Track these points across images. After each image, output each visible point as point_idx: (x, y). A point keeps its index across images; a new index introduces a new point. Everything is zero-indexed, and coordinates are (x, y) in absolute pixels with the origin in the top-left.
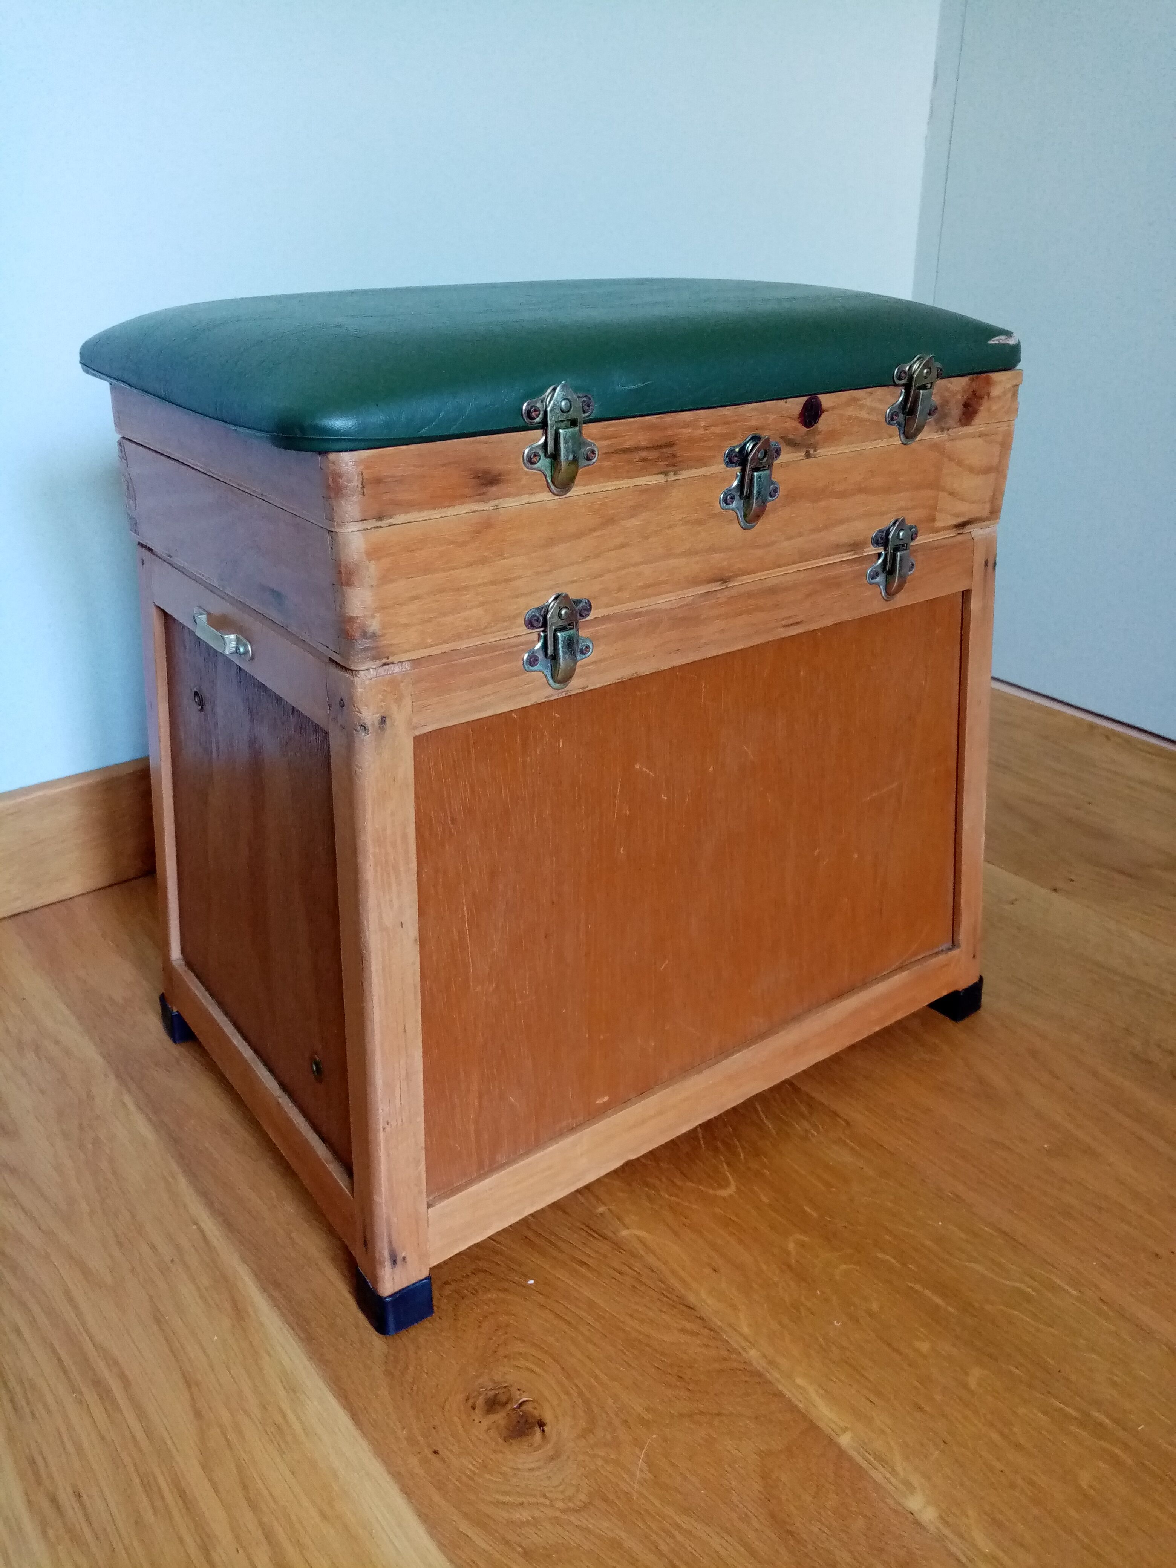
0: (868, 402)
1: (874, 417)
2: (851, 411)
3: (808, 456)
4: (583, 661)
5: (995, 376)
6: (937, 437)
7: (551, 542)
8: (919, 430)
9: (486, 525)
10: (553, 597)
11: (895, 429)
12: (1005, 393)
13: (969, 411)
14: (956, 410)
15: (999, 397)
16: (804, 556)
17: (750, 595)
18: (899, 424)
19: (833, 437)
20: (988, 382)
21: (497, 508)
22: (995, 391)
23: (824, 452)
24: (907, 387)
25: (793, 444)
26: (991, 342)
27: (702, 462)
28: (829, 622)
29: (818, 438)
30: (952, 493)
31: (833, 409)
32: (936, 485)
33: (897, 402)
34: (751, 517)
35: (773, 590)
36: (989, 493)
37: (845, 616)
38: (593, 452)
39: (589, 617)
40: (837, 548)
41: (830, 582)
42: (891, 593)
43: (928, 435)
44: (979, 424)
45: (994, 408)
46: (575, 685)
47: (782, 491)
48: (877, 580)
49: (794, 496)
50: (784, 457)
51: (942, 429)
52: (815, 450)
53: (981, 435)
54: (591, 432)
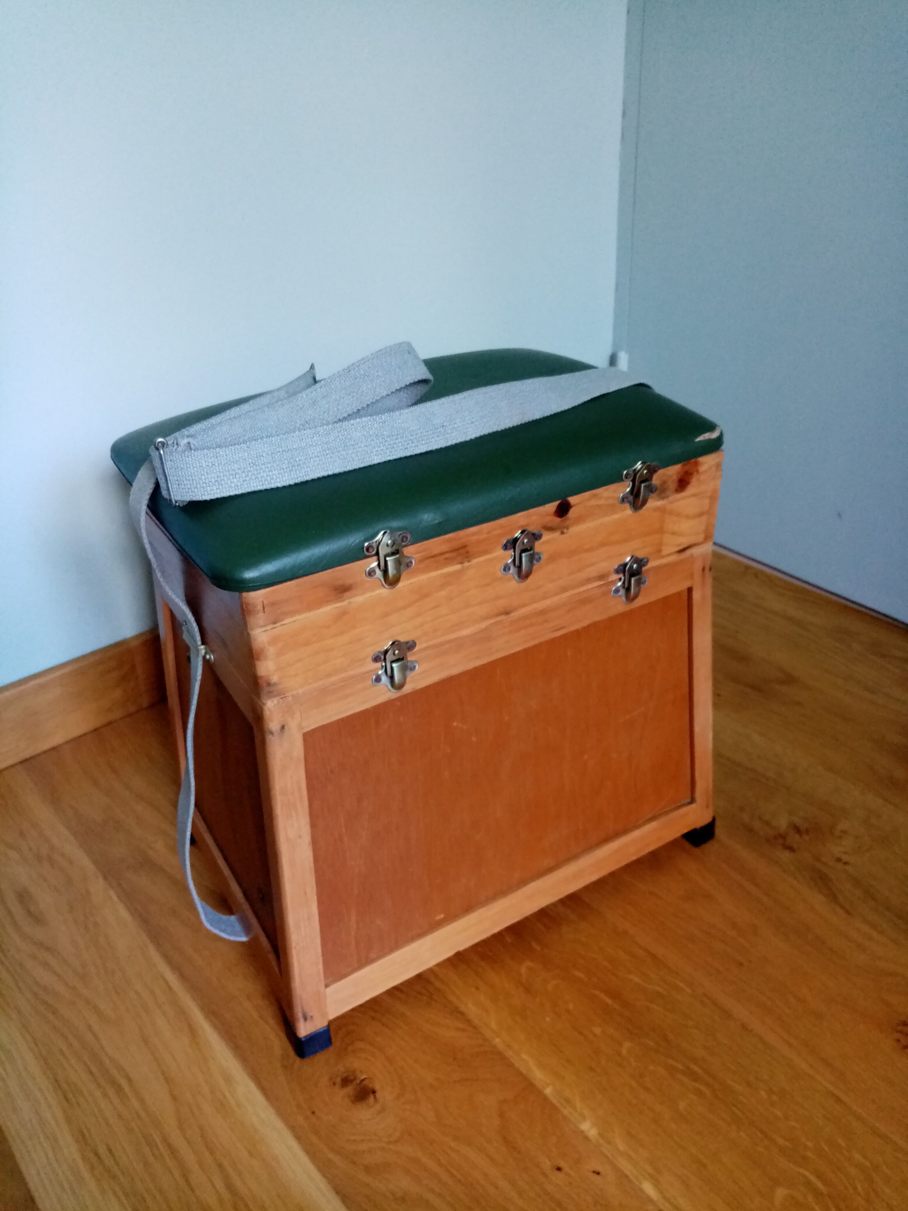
0: (606, 494)
1: (611, 502)
2: (593, 502)
3: (562, 533)
4: (410, 675)
5: (701, 459)
6: (659, 503)
7: (387, 615)
8: (644, 502)
9: (344, 613)
10: (390, 643)
11: (627, 505)
12: (710, 468)
13: (683, 483)
14: (672, 485)
15: (705, 471)
16: (564, 589)
17: (526, 617)
18: (629, 502)
19: (580, 519)
20: (696, 464)
21: (350, 603)
22: (702, 469)
23: (574, 530)
24: (634, 481)
25: (550, 529)
26: (698, 439)
27: (486, 552)
28: (585, 623)
29: (568, 522)
30: (673, 533)
31: (579, 504)
32: (661, 531)
33: (626, 491)
34: (523, 575)
35: (543, 612)
36: (703, 527)
37: (597, 618)
38: (411, 562)
39: (415, 650)
40: (589, 580)
41: (585, 601)
42: (629, 598)
43: (653, 503)
44: (691, 490)
45: (702, 477)
46: (408, 688)
47: (544, 557)
48: (620, 594)
49: (553, 558)
50: (545, 538)
51: (663, 498)
52: (568, 529)
53: (694, 495)
54: (409, 551)
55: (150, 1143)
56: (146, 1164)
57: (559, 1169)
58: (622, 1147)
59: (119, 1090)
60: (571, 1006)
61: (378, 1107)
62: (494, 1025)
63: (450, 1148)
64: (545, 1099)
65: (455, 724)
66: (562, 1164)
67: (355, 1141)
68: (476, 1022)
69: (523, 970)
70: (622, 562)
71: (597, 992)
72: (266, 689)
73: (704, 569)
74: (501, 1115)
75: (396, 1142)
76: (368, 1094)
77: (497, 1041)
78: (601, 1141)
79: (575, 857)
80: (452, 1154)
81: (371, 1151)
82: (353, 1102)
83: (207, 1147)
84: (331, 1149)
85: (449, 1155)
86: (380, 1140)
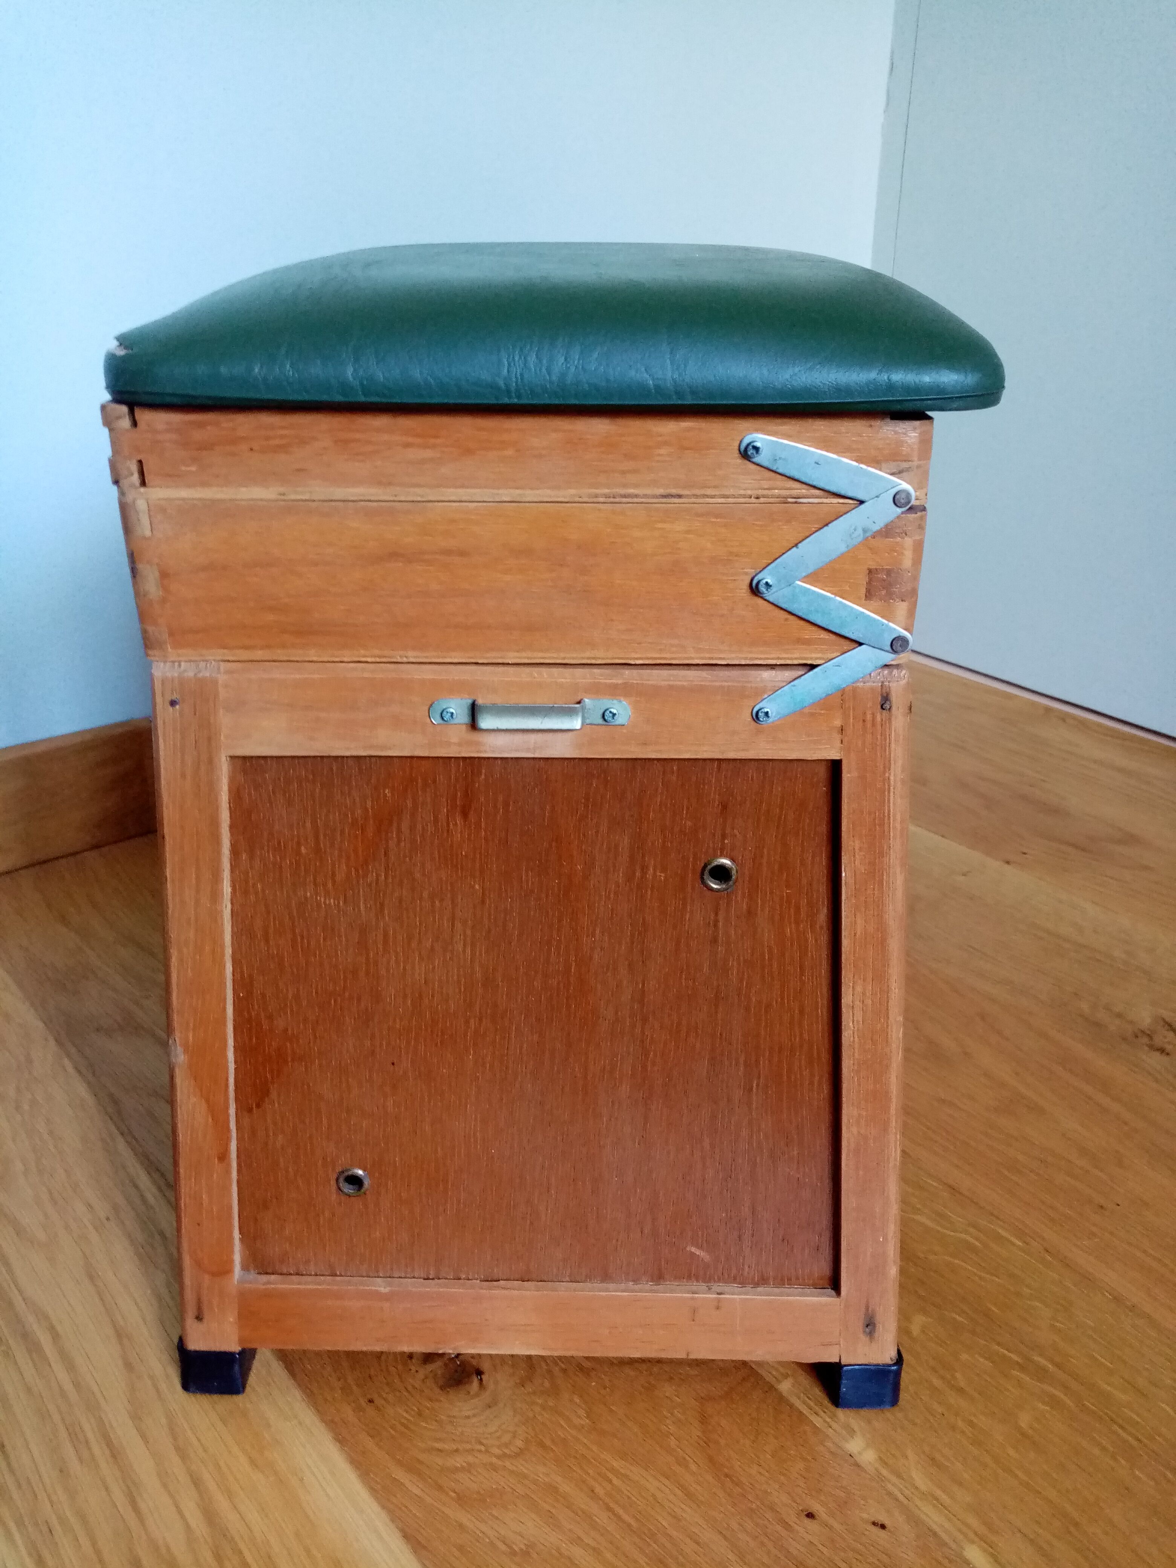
55: (75, 1436)
56: (63, 1471)
57: (810, 1515)
58: (922, 1482)
59: (34, 1348)
61: (486, 1396)
63: (612, 1470)
64: (781, 1398)
66: (815, 1508)
67: (440, 1451)
74: (704, 1421)
75: (517, 1455)
76: (469, 1376)
78: (884, 1471)
80: (615, 1481)
81: (468, 1468)
82: (442, 1388)
83: (177, 1449)
84: (400, 1463)
85: (610, 1481)
86: (487, 1451)
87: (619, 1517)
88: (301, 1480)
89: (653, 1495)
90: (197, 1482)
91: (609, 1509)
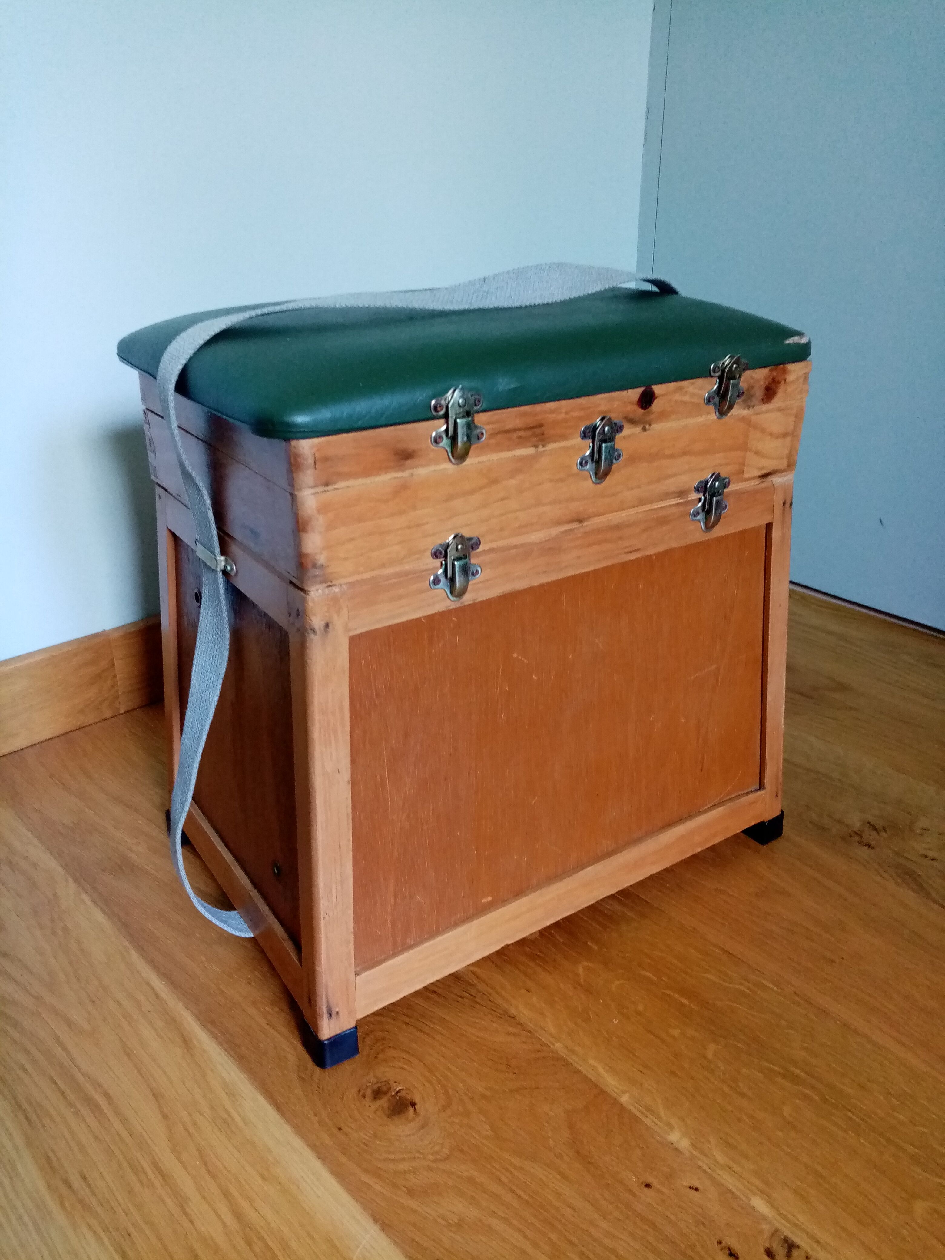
0: (691, 389)
1: (696, 400)
2: (678, 397)
3: (645, 429)
4: (472, 581)
5: (790, 367)
6: (745, 412)
7: (451, 498)
8: (731, 407)
9: (404, 487)
10: (453, 537)
11: (712, 408)
12: (797, 379)
13: (769, 393)
14: (759, 392)
15: (793, 382)
16: (641, 502)
17: (599, 531)
18: (715, 404)
19: (664, 416)
20: (785, 371)
21: (412, 475)
22: (791, 378)
23: (657, 427)
24: (721, 378)
25: (633, 422)
26: (787, 342)
27: (564, 437)
28: (661, 548)
29: (652, 417)
30: (757, 453)
31: (663, 395)
32: (744, 447)
33: (713, 389)
34: (601, 475)
35: (617, 527)
36: (786, 451)
37: (674, 544)
38: (482, 434)
39: (479, 550)
40: (667, 495)
41: (663, 521)
42: (709, 527)
43: (738, 411)
44: (777, 402)
45: (789, 389)
46: (468, 598)
47: (624, 456)
48: (699, 517)
49: (634, 459)
50: (626, 431)
51: (749, 407)
52: (650, 425)
53: (780, 410)
54: (481, 419)
55: (135, 1167)
56: (130, 1192)
57: (648, 1186)
58: (720, 1157)
59: (96, 1109)
60: (641, 1008)
61: (420, 1120)
62: (552, 1029)
63: (511, 1164)
64: (623, 1108)
65: (515, 655)
66: (651, 1180)
67: (392, 1160)
68: (531, 1025)
69: (580, 971)
70: (703, 479)
71: (669, 992)
72: (312, 572)
73: (784, 503)
74: (571, 1127)
75: (445, 1159)
76: (406, 1107)
77: (558, 1046)
78: (695, 1153)
79: (636, 841)
80: (515, 1172)
81: (414, 1171)
82: (389, 1116)
83: (208, 1171)
84: (366, 1171)
85: (511, 1173)
86: (424, 1158)
87: (519, 1197)
88: (298, 1187)
89: (541, 1179)
90: (226, 1194)
91: (513, 1191)
